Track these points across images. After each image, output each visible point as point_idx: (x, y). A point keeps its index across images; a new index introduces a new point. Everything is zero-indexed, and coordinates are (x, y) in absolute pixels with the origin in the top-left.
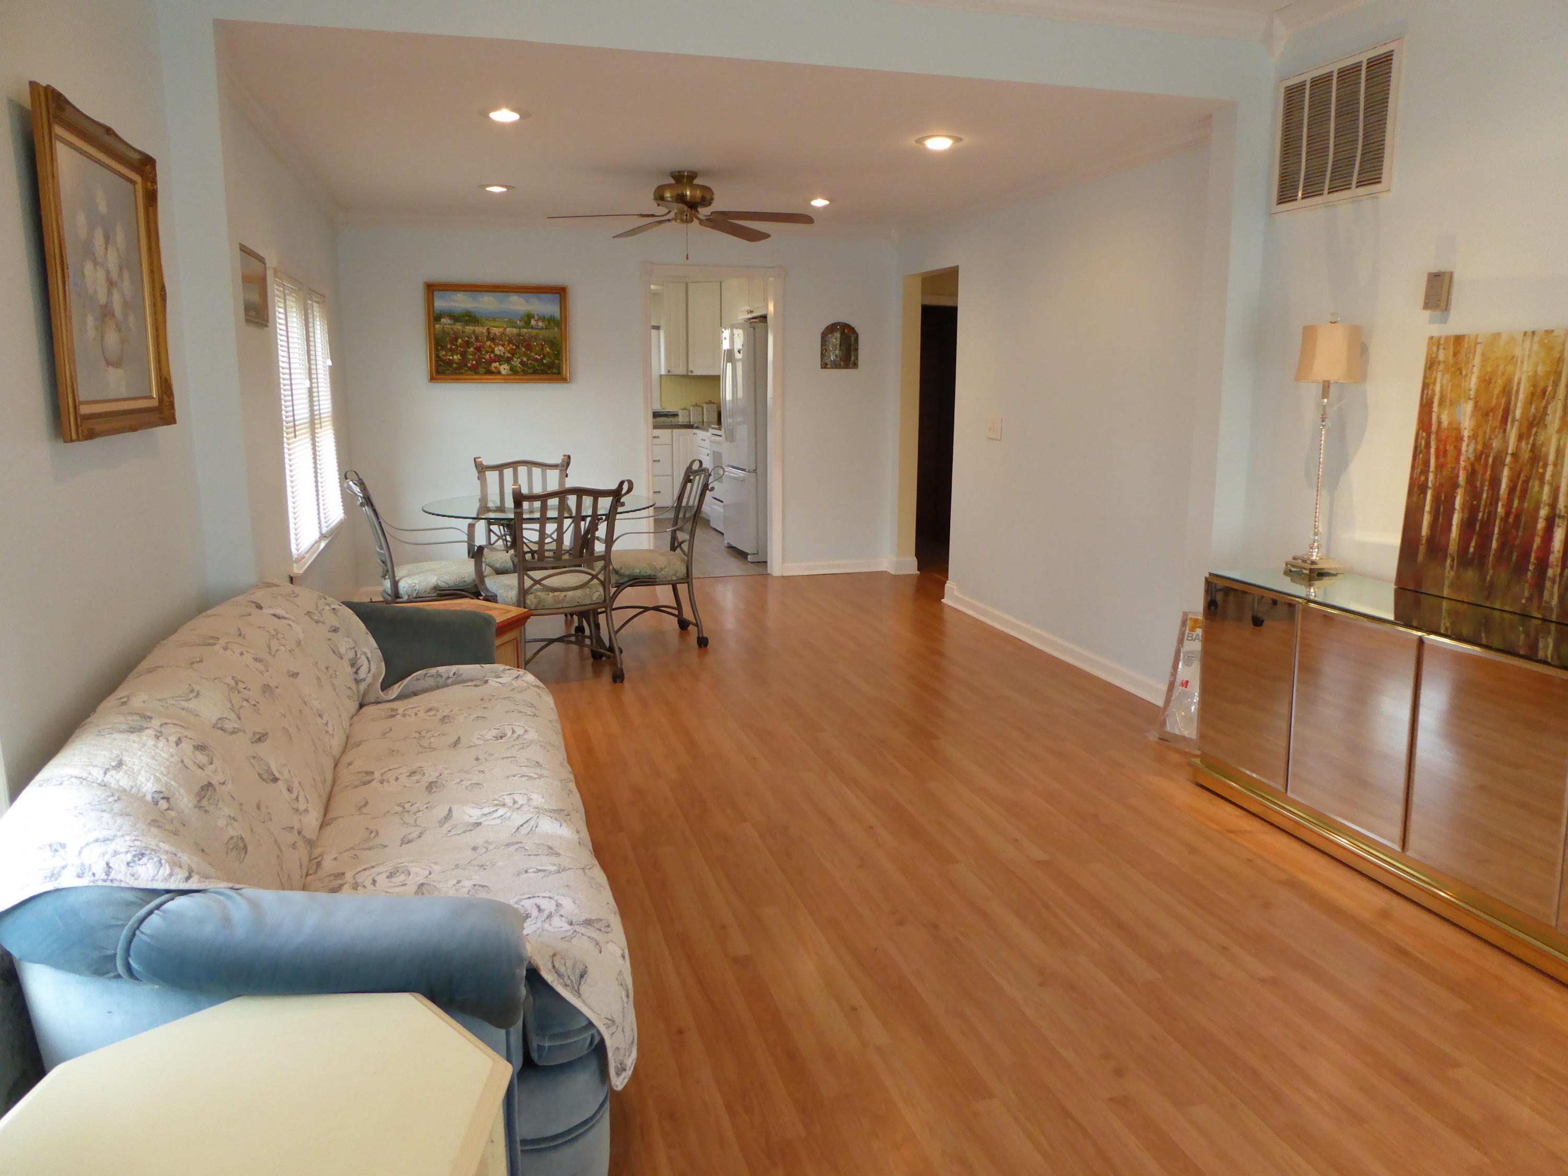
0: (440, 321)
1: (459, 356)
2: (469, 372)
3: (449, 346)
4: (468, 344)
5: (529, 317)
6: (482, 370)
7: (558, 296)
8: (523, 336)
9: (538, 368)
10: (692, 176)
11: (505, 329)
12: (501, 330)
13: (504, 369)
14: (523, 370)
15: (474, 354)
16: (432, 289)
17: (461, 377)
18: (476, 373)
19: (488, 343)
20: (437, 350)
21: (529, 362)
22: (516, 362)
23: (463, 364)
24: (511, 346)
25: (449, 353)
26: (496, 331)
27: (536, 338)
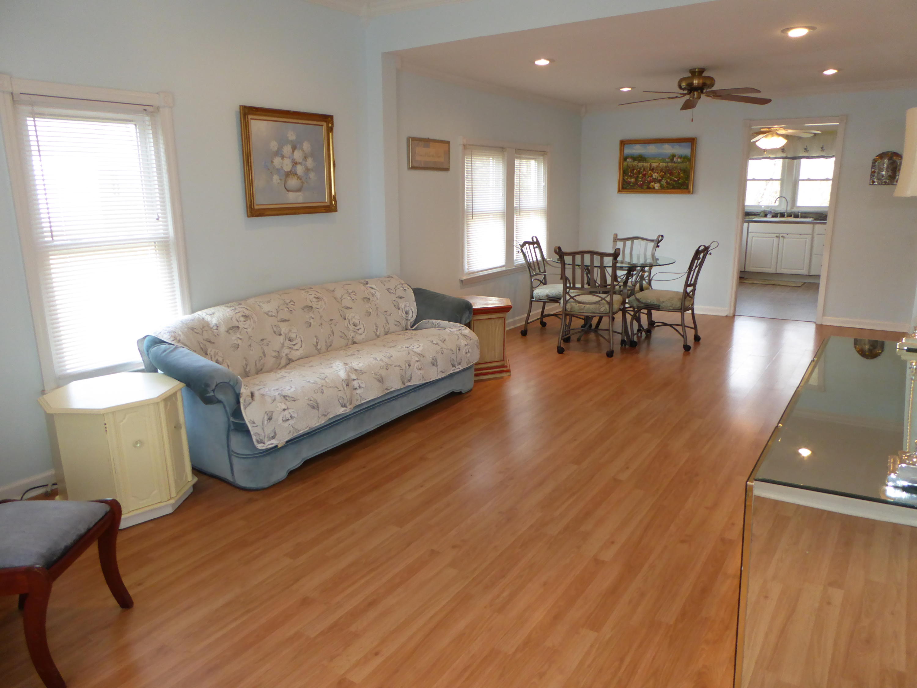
0: (626, 160)
1: (634, 179)
2: (638, 188)
3: (629, 174)
4: (639, 172)
5: (673, 156)
6: (645, 187)
7: (690, 144)
8: (669, 167)
9: (675, 186)
10: (701, 71)
11: (660, 163)
12: (657, 164)
13: (657, 186)
14: (667, 187)
15: (642, 178)
16: (623, 143)
17: (635, 190)
18: (642, 188)
19: (650, 172)
20: (623, 176)
21: (671, 182)
22: (664, 182)
23: (636, 183)
24: (662, 173)
25: (629, 178)
26: (655, 165)
27: (676, 168)
